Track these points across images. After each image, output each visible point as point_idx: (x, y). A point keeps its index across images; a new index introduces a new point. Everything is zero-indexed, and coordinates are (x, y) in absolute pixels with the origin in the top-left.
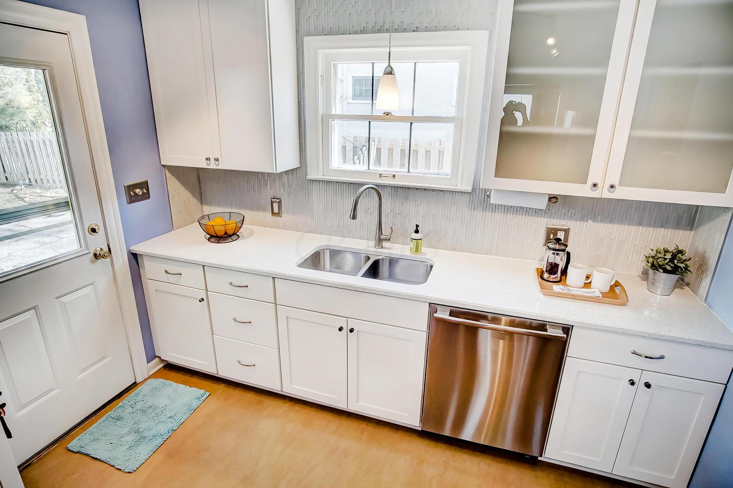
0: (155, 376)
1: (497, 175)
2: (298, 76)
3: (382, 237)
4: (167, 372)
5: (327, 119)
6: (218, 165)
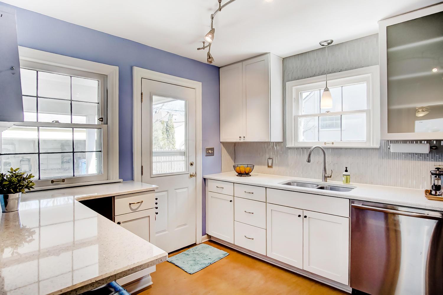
0: (204, 243)
1: (389, 131)
2: (283, 100)
3: (326, 175)
4: (210, 243)
5: (296, 118)
6: (244, 140)
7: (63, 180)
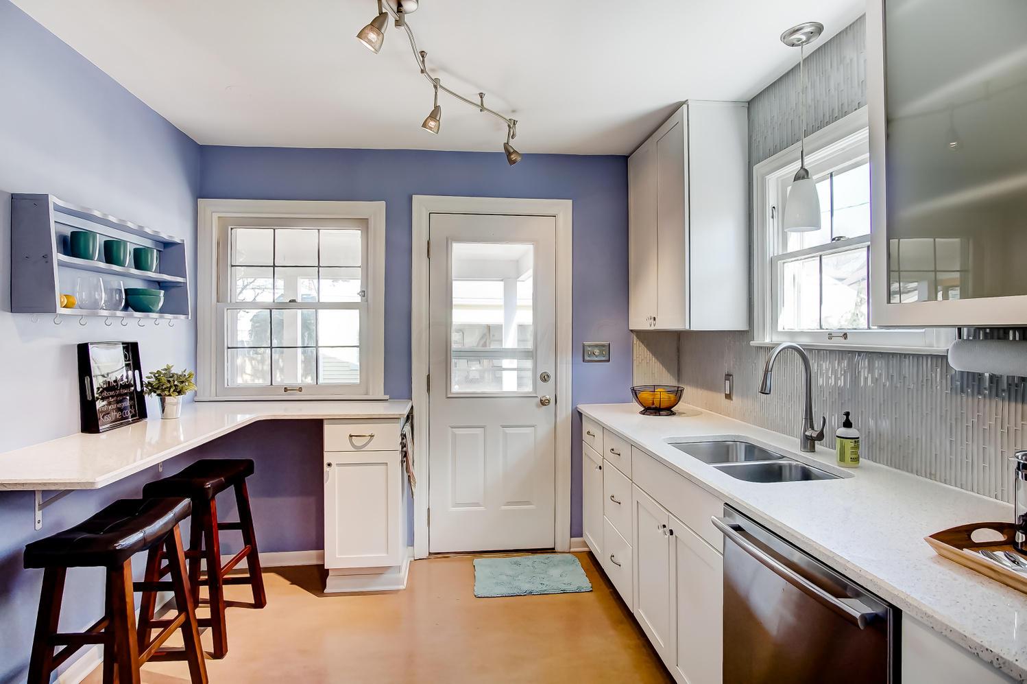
0: (575, 553)
4: (586, 556)
5: (775, 263)
6: (655, 325)
7: (300, 389)
